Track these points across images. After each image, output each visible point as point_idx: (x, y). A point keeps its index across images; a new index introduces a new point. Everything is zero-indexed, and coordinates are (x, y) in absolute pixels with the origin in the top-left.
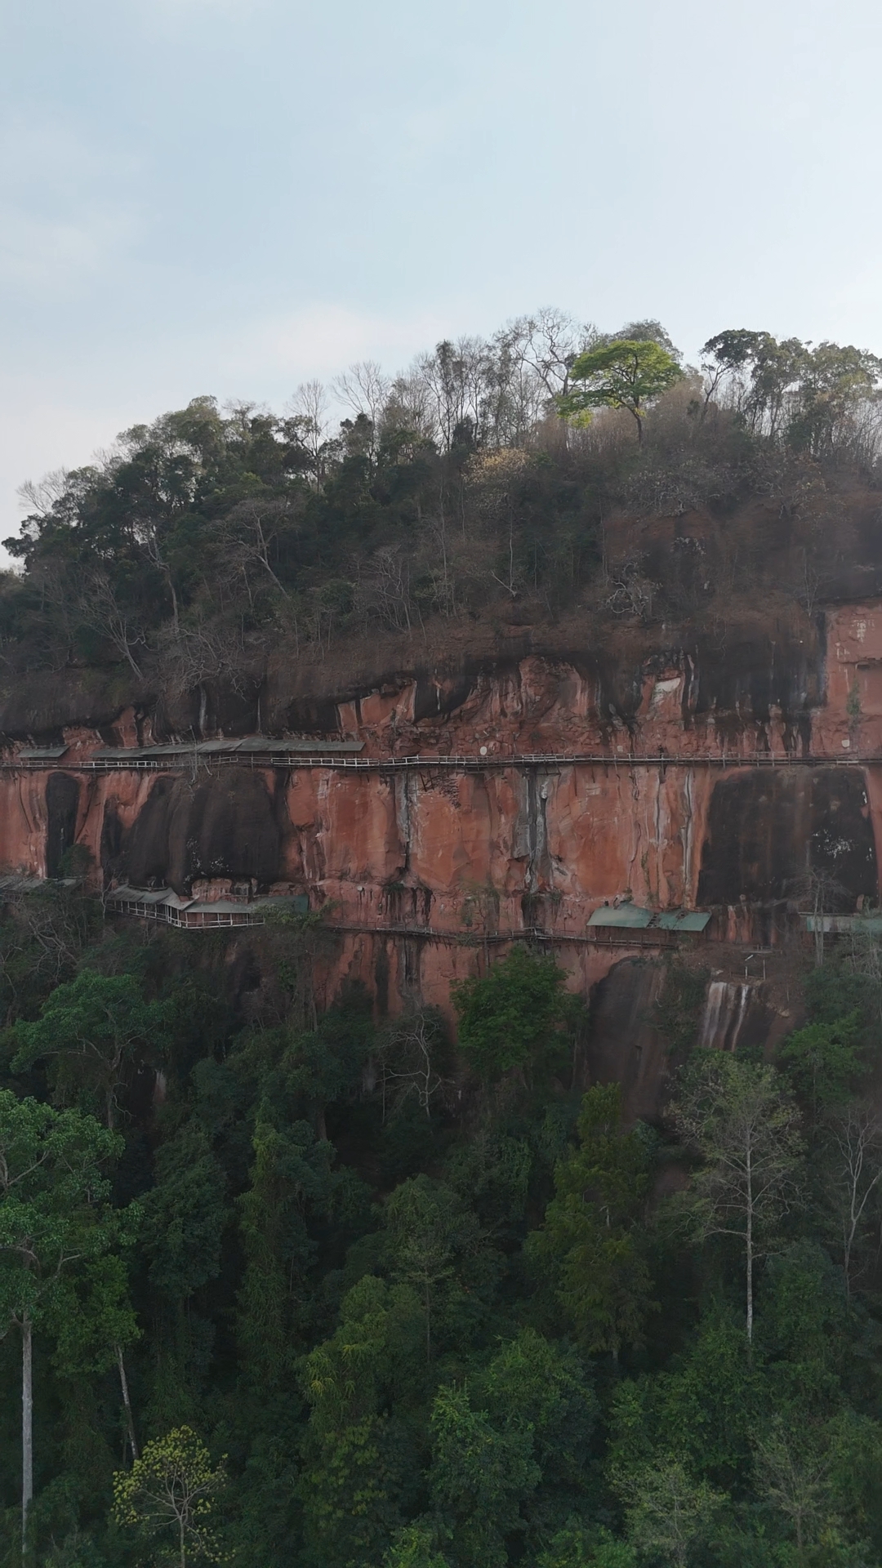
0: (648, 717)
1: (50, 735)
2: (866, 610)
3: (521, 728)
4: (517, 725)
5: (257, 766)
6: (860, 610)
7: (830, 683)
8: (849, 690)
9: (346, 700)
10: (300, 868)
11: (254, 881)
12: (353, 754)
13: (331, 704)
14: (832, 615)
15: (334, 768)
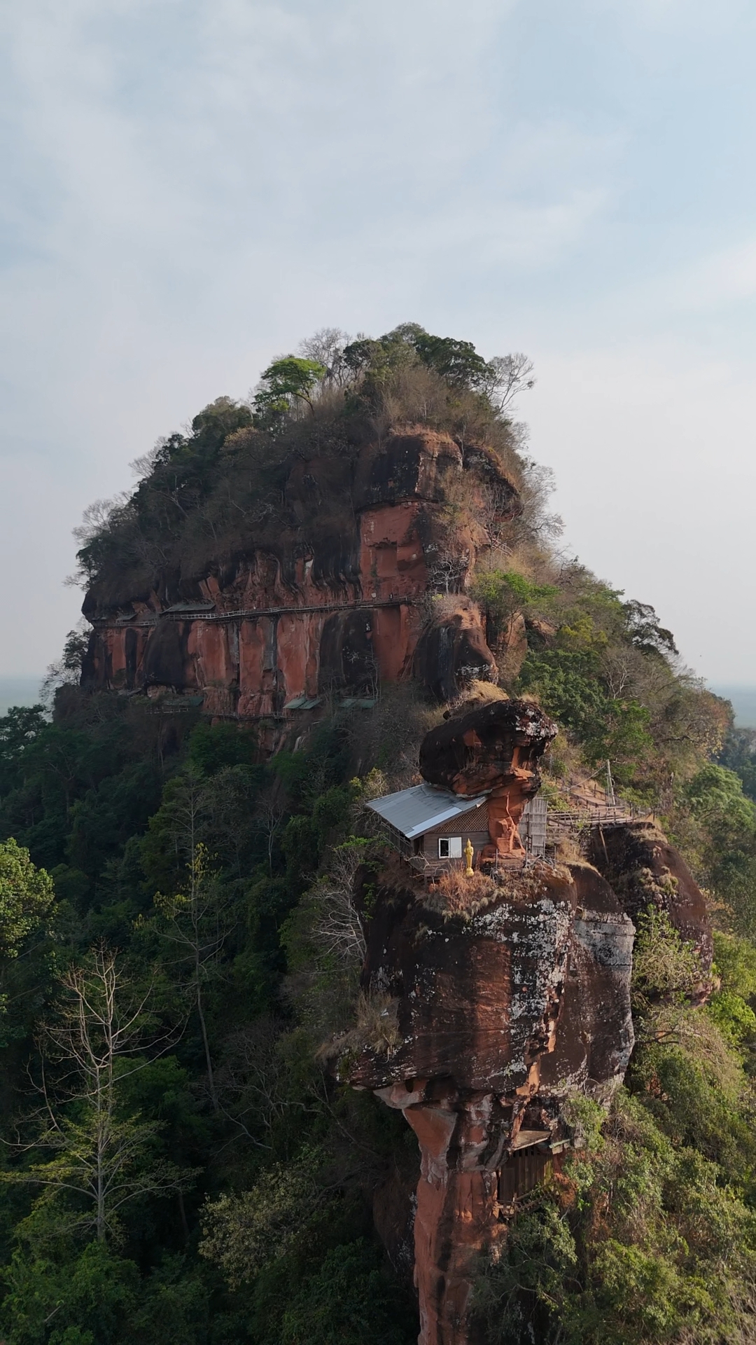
0: (304, 583)
1: (128, 608)
2: (374, 514)
3: (266, 592)
4: (263, 591)
5: (176, 620)
6: (371, 514)
7: (362, 559)
8: (372, 563)
9: (200, 579)
10: (195, 680)
11: (174, 687)
12: (208, 611)
13: (195, 582)
14: (363, 518)
15: (203, 620)
